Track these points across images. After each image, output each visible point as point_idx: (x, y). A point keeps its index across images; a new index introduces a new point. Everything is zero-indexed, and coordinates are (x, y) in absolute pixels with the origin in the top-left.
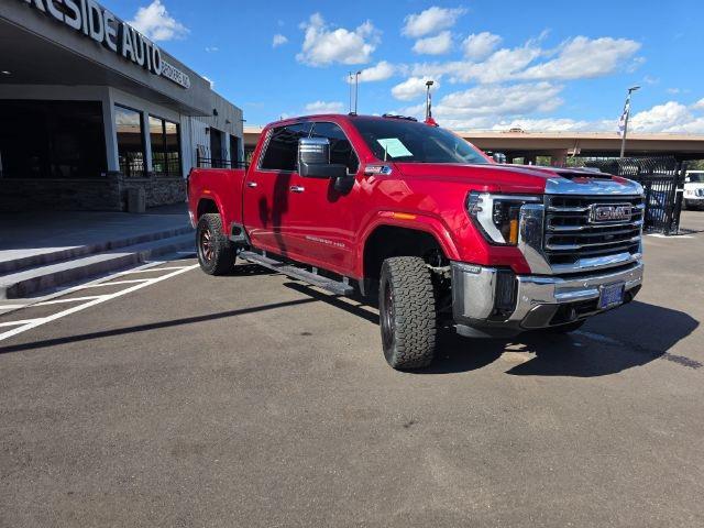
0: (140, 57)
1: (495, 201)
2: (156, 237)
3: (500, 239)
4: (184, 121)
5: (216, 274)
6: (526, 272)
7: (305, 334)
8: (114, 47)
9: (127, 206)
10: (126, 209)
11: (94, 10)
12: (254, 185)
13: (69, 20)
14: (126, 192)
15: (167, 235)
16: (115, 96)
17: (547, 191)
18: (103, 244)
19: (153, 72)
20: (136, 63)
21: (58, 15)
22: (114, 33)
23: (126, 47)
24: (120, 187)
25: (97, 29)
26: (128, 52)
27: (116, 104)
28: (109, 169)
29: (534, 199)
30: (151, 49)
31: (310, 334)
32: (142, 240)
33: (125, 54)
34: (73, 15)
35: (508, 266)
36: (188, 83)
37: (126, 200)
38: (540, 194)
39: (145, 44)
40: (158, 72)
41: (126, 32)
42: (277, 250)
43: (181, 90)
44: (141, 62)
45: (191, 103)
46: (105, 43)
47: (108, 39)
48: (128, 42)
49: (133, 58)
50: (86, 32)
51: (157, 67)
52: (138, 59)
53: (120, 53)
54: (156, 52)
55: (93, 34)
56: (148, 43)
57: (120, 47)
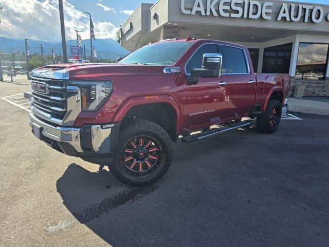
0: (296, 17)
8: (269, 18)
10: (292, 95)
11: (256, 6)
13: (233, 15)
14: (294, 87)
20: (291, 20)
21: (227, 15)
23: (281, 15)
24: (292, 84)
26: (284, 19)
27: (300, 43)
28: (290, 75)
30: (311, 11)
33: (280, 19)
34: (237, 12)
37: (294, 91)
39: (304, 10)
41: (285, 7)
44: (298, 19)
47: (264, 16)
48: (284, 12)
49: (288, 19)
50: (245, 16)
51: (318, 18)
52: (293, 19)
53: (276, 20)
54: (319, 11)
55: (251, 16)
56: (308, 8)
57: (277, 16)
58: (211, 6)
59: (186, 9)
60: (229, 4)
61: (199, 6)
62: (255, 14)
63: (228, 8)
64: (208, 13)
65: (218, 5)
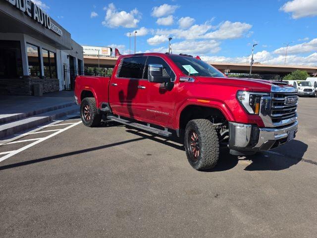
1: (250, 95)
2: (55, 109)
3: (251, 112)
4: (58, 51)
5: (92, 126)
6: (263, 126)
7: (148, 155)
8: (30, 15)
9: (33, 92)
10: (33, 94)
12: (116, 84)
14: (33, 86)
15: (60, 107)
16: (27, 38)
17: (272, 91)
18: (32, 112)
19: (47, 28)
22: (30, 8)
24: (30, 84)
25: (23, 6)
26: (36, 18)
27: (27, 43)
28: (24, 75)
29: (266, 94)
30: (46, 16)
31: (151, 155)
32: (49, 110)
33: (35, 18)
35: (256, 124)
36: (62, 33)
37: (33, 90)
38: (269, 92)
40: (49, 28)
42: (128, 116)
43: (58, 37)
44: (42, 22)
45: (62, 43)
46: (26, 13)
48: (36, 13)
49: (39, 21)
50: (18, 6)
51: (49, 25)
53: (33, 18)
54: (48, 18)
55: (21, 8)
56: (45, 13)
57: (33, 15)
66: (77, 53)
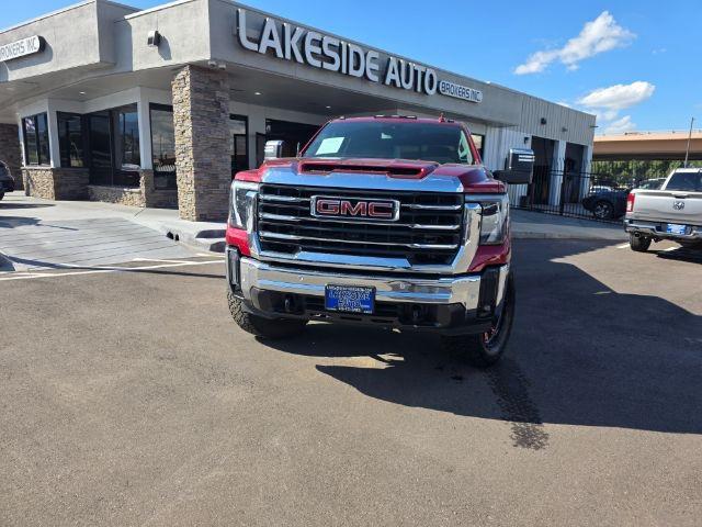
0: (407, 81)
6: (248, 254)
8: (375, 78)
11: (357, 54)
13: (327, 66)
17: (263, 180)
19: (424, 93)
20: (402, 88)
21: (317, 63)
22: (376, 67)
23: (390, 76)
26: (393, 82)
30: (424, 74)
33: (388, 82)
34: (332, 61)
35: (237, 247)
36: (480, 96)
38: (258, 182)
39: (416, 72)
40: (432, 92)
41: (393, 64)
43: (471, 105)
44: (409, 86)
46: (365, 77)
47: (369, 74)
48: (393, 72)
49: (398, 85)
50: (344, 71)
51: (431, 88)
52: (404, 85)
53: (384, 83)
54: (431, 76)
55: (352, 72)
56: (420, 69)
57: (383, 77)
58: (292, 43)
59: (249, 39)
60: (320, 44)
61: (271, 37)
62: (357, 68)
63: (318, 50)
64: (288, 56)
65: (302, 41)
66: (564, 130)
